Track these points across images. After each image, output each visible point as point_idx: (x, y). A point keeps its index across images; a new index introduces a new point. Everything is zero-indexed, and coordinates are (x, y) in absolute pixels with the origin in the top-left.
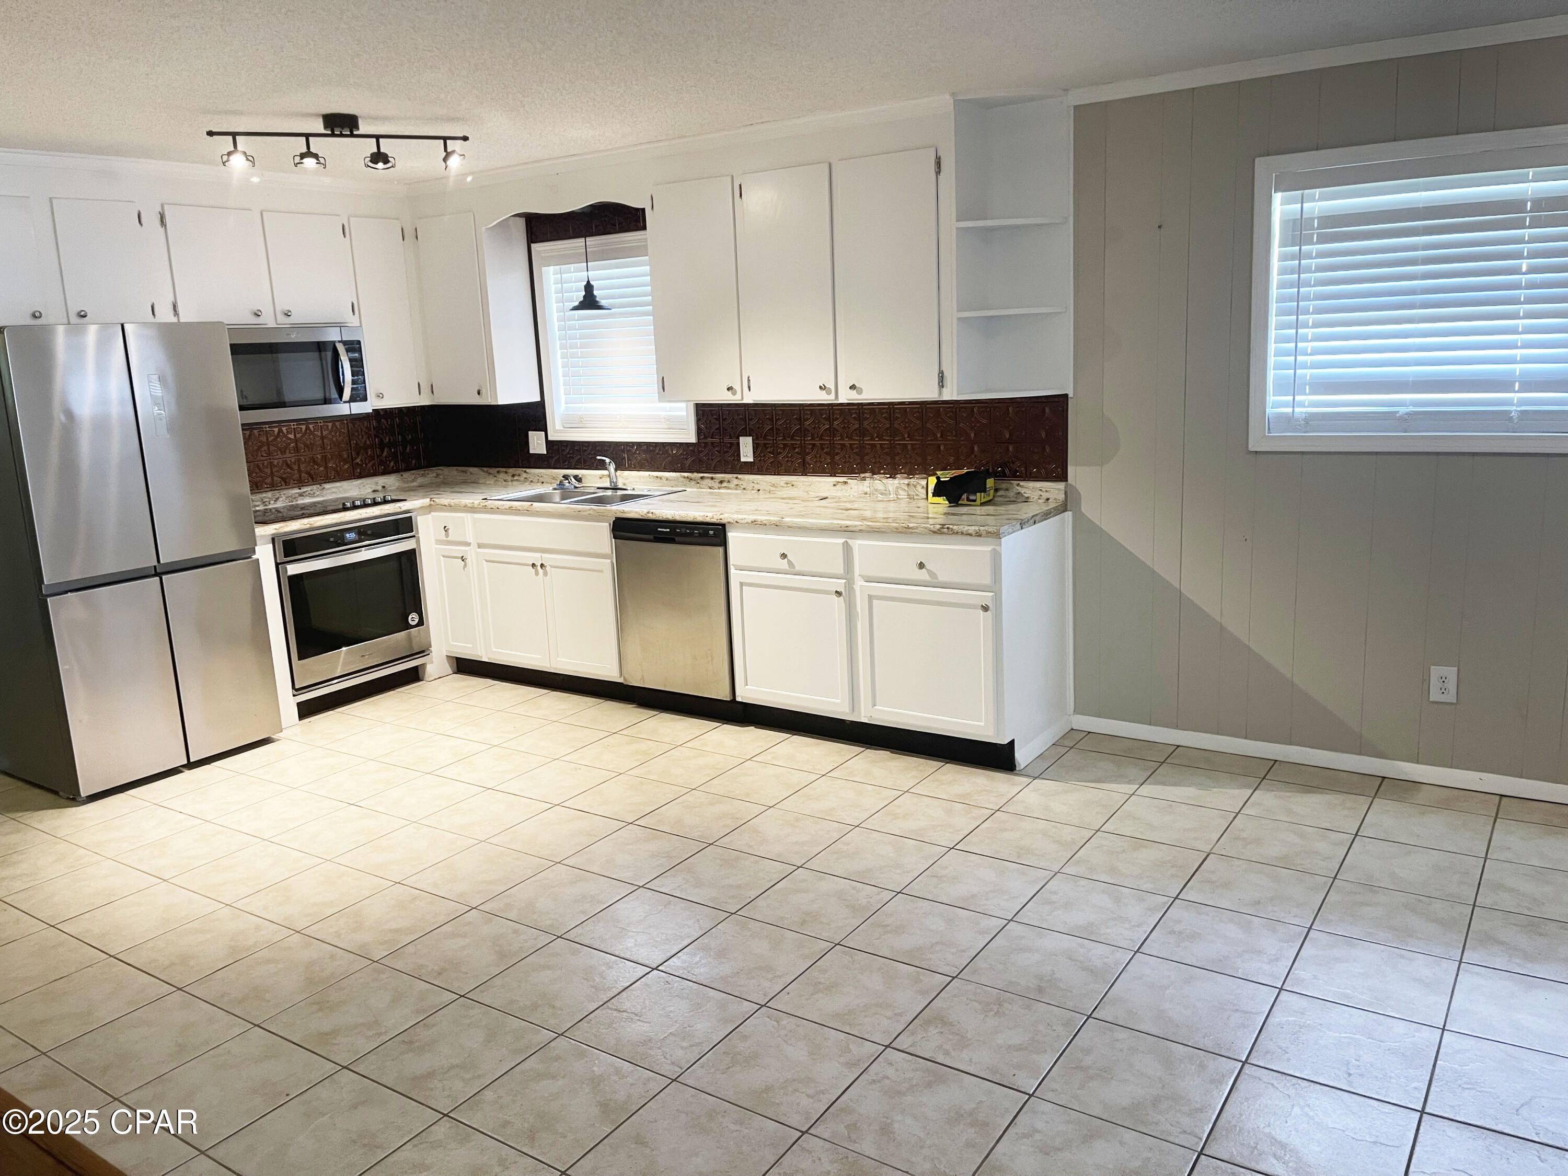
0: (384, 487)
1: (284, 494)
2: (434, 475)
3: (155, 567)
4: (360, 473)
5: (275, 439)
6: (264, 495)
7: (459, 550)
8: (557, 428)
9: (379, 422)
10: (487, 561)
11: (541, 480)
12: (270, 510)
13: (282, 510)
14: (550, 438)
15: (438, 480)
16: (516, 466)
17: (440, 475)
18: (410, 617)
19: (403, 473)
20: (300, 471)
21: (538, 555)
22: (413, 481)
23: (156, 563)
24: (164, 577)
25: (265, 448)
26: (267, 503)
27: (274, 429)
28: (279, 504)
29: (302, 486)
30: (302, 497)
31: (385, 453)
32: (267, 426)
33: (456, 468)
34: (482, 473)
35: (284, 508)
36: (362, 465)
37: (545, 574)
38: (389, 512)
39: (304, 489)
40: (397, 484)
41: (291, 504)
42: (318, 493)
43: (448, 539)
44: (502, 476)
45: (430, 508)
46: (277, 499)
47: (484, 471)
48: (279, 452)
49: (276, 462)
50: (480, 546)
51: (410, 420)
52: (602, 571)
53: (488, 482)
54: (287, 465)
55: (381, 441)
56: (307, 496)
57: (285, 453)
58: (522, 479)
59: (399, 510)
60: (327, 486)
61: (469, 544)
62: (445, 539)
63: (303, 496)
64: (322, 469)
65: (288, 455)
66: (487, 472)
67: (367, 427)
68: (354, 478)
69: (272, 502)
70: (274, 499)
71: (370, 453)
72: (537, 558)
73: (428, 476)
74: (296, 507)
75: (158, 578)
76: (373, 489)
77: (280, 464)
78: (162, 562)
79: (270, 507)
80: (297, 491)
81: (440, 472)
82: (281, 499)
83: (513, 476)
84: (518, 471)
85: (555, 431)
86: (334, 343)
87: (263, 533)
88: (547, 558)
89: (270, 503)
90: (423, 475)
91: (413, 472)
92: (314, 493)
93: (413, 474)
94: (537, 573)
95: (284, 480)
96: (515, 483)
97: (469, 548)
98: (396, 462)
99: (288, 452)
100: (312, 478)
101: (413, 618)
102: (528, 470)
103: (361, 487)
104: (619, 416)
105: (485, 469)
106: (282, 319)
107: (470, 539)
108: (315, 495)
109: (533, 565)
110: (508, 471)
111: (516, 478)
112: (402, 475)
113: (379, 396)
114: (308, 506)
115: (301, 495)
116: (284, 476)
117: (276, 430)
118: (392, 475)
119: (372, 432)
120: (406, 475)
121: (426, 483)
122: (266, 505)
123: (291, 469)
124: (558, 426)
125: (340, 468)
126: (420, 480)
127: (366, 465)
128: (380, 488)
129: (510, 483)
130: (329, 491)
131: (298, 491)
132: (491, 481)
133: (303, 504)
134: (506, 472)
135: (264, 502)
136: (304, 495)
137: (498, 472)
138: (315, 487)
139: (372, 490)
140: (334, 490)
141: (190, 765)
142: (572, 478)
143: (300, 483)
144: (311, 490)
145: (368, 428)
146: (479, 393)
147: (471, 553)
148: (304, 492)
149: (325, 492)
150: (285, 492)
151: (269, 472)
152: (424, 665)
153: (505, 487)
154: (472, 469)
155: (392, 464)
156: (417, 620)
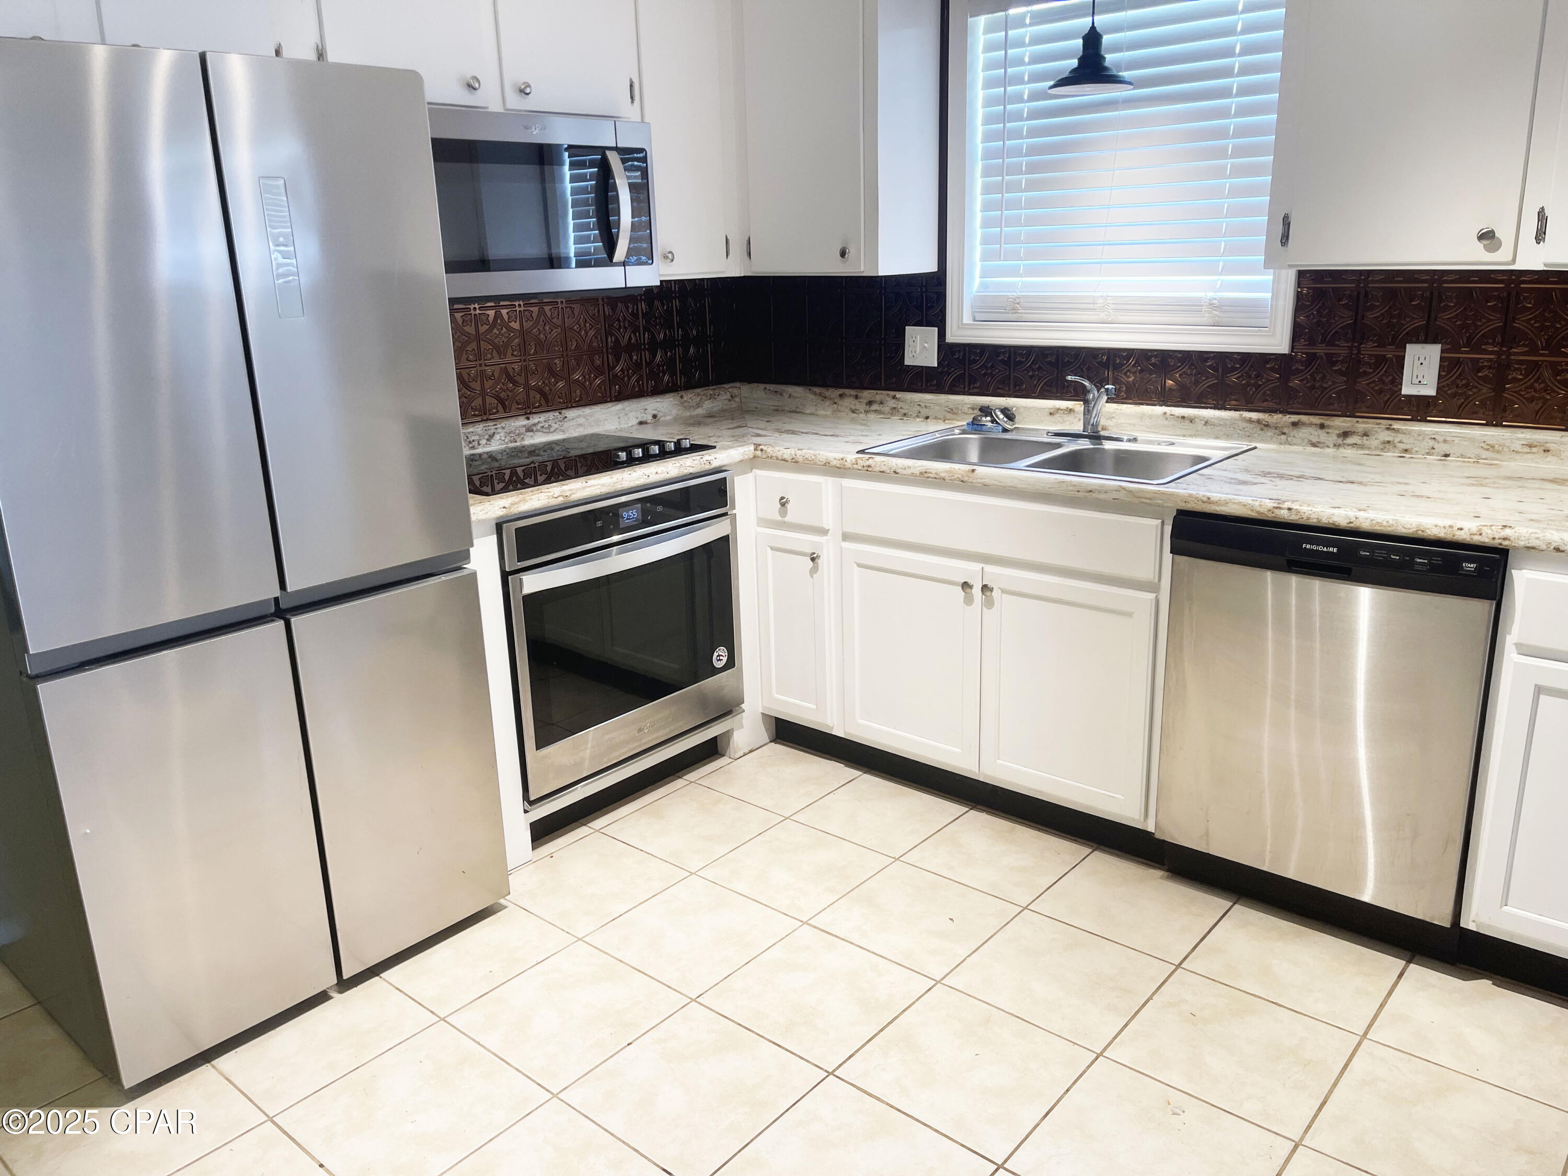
0: (655, 416)
1: (503, 428)
2: (728, 396)
3: (276, 600)
4: (619, 392)
5: (490, 330)
6: (471, 430)
7: (806, 541)
8: (965, 322)
9: (650, 305)
10: (859, 565)
11: (924, 412)
12: (480, 455)
13: (499, 457)
14: (950, 338)
15: (734, 405)
16: (874, 385)
17: (736, 396)
18: (716, 654)
19: (683, 393)
20: (527, 387)
21: (976, 567)
22: (698, 406)
23: (277, 593)
24: (294, 620)
25: (474, 345)
26: (475, 443)
27: (488, 312)
28: (495, 446)
29: (530, 413)
30: (531, 434)
31: (658, 358)
32: (476, 306)
33: (762, 386)
34: (811, 396)
35: (502, 452)
36: (623, 379)
37: (989, 603)
38: (691, 470)
39: (535, 419)
40: (674, 412)
41: (513, 445)
42: (556, 426)
43: (786, 519)
44: (848, 402)
45: (752, 463)
46: (491, 436)
47: (815, 394)
48: (495, 353)
49: (489, 370)
50: (846, 537)
51: (696, 305)
52: (1129, 615)
53: (822, 412)
54: (508, 375)
55: (653, 338)
56: (538, 431)
57: (505, 355)
58: (886, 409)
59: (707, 467)
60: (571, 413)
61: (824, 532)
62: (779, 518)
63: (532, 431)
64: (561, 384)
65: (509, 358)
66: (820, 394)
67: (632, 314)
68: (611, 401)
69: (483, 442)
70: (487, 437)
71: (635, 357)
72: (971, 571)
73: (720, 397)
74: (521, 452)
75: (280, 624)
76: (640, 419)
77: (496, 375)
78: (290, 588)
79: (479, 450)
80: (522, 422)
81: (736, 391)
82: (497, 437)
83: (870, 403)
84: (880, 395)
85: (962, 326)
86: (602, 150)
87: (482, 516)
88: (995, 574)
89: (479, 444)
90: (712, 397)
91: (698, 390)
92: (550, 426)
93: (699, 395)
94: (969, 600)
95: (502, 402)
96: (872, 416)
97: (825, 538)
98: (673, 374)
99: (510, 351)
100: (547, 400)
101: (720, 656)
102: (899, 395)
103: (621, 415)
104: (1100, 301)
105: (817, 390)
106: (515, 102)
107: (828, 522)
108: (552, 430)
109: (966, 586)
110: (859, 394)
111: (875, 407)
112: (682, 397)
113: (667, 257)
114: (539, 449)
115: (529, 429)
116: (503, 395)
117: (491, 313)
118: (667, 395)
119: (641, 322)
120: (689, 396)
121: (715, 409)
122: (473, 448)
123: (515, 383)
124: (967, 319)
125: (591, 384)
126: (708, 405)
127: (629, 379)
128: (649, 418)
129: (862, 416)
130: (574, 423)
131: (525, 422)
132: (826, 410)
133: (532, 445)
134: (856, 397)
135: (470, 442)
136: (535, 429)
137: (841, 396)
138: (551, 415)
139: (638, 421)
140: (581, 420)
141: (344, 984)
142: (999, 413)
143: (528, 410)
144: (545, 421)
145: (635, 315)
146: (843, 254)
147: (828, 548)
148: (534, 425)
149: (566, 425)
150: (504, 423)
151: (479, 389)
152: (727, 735)
153: (853, 421)
154: (791, 389)
155: (666, 378)
156: (725, 659)
